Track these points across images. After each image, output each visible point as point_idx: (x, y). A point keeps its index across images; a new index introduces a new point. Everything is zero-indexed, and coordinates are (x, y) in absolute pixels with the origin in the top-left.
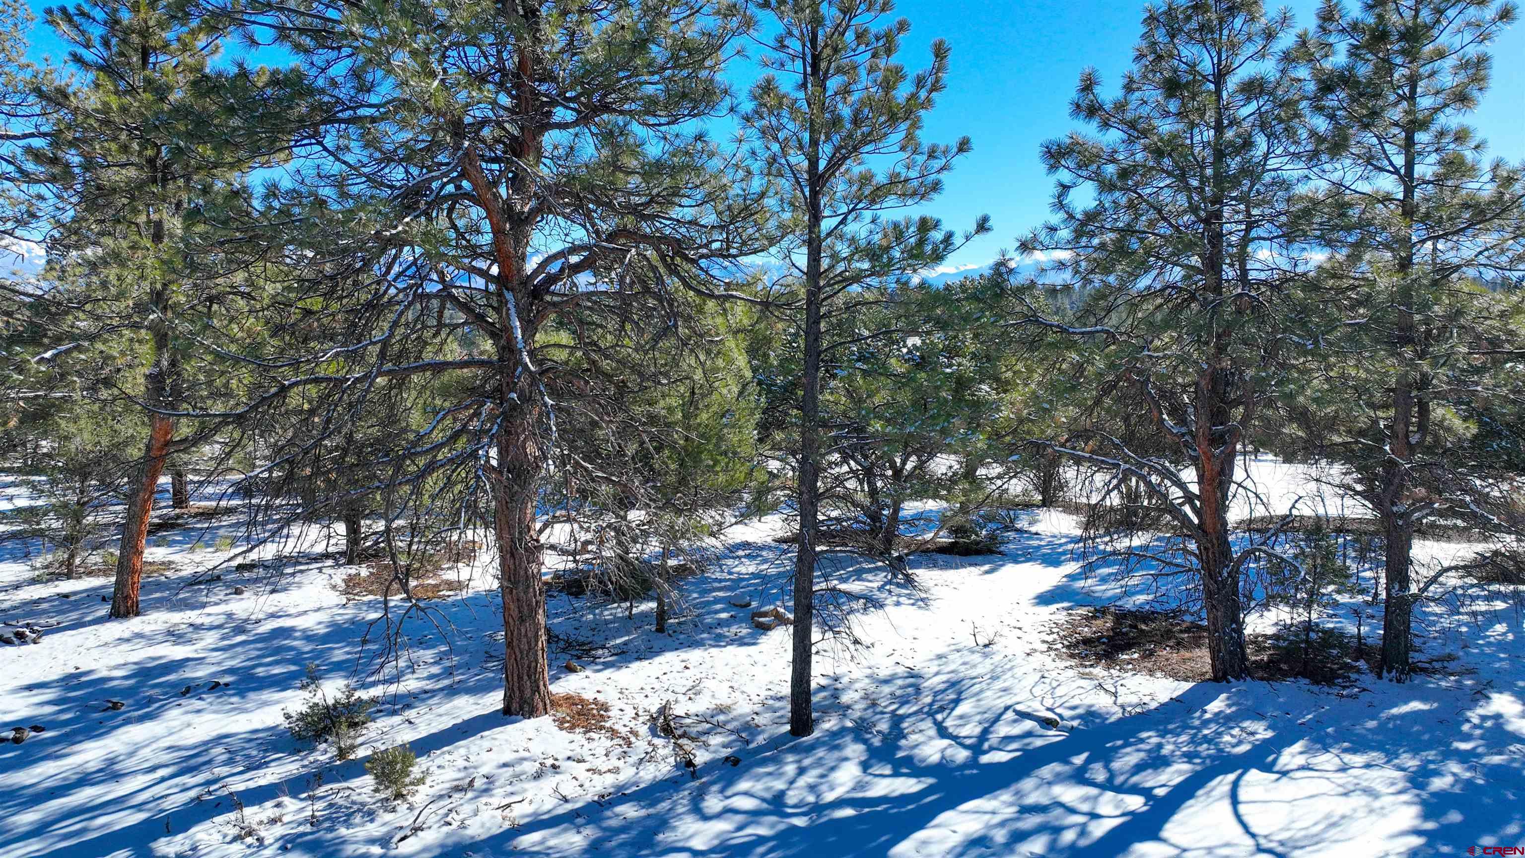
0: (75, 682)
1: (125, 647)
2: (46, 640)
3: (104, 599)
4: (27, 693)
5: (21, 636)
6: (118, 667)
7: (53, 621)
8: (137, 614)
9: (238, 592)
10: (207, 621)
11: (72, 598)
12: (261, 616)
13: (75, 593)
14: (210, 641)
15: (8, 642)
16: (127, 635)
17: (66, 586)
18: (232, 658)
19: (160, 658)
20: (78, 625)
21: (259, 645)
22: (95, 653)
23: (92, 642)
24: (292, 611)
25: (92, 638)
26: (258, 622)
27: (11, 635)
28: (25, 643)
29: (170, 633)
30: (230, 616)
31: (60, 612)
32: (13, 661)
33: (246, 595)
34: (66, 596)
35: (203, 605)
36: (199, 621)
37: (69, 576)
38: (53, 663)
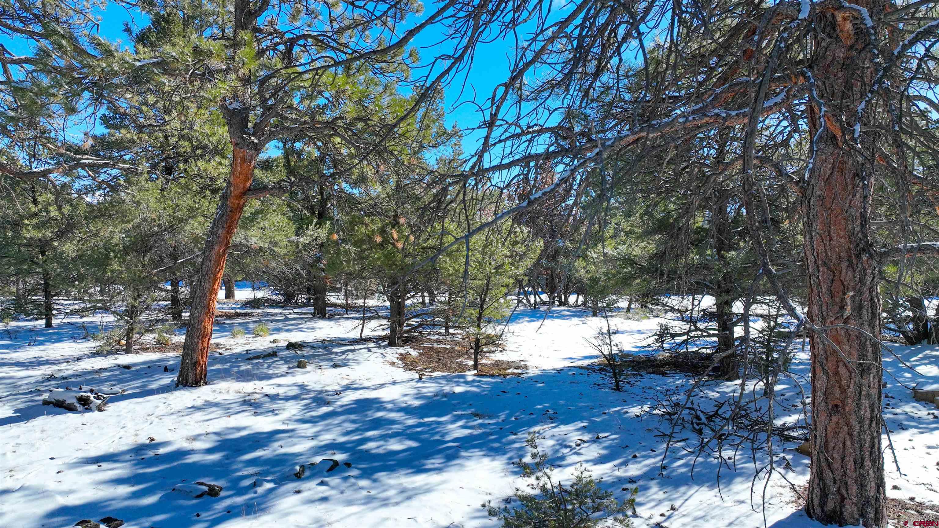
0: (151, 453)
1: (199, 416)
2: (112, 408)
3: (166, 369)
4: (94, 467)
5: (85, 402)
6: (195, 438)
7: (117, 389)
8: (206, 383)
9: (301, 365)
10: (281, 391)
11: (134, 369)
12: (338, 388)
13: (135, 365)
14: (294, 412)
15: (71, 409)
16: (199, 403)
17: (125, 359)
18: (327, 430)
19: (244, 428)
20: (145, 393)
21: (353, 417)
22: (169, 422)
23: (162, 409)
24: (366, 384)
25: (162, 406)
26: (337, 393)
27: (74, 401)
28: (88, 410)
29: (245, 402)
30: (302, 387)
31: (121, 381)
32: (76, 429)
33: (309, 368)
34: (127, 367)
35: (269, 377)
36: (271, 391)
37: (127, 351)
38: (122, 433)
